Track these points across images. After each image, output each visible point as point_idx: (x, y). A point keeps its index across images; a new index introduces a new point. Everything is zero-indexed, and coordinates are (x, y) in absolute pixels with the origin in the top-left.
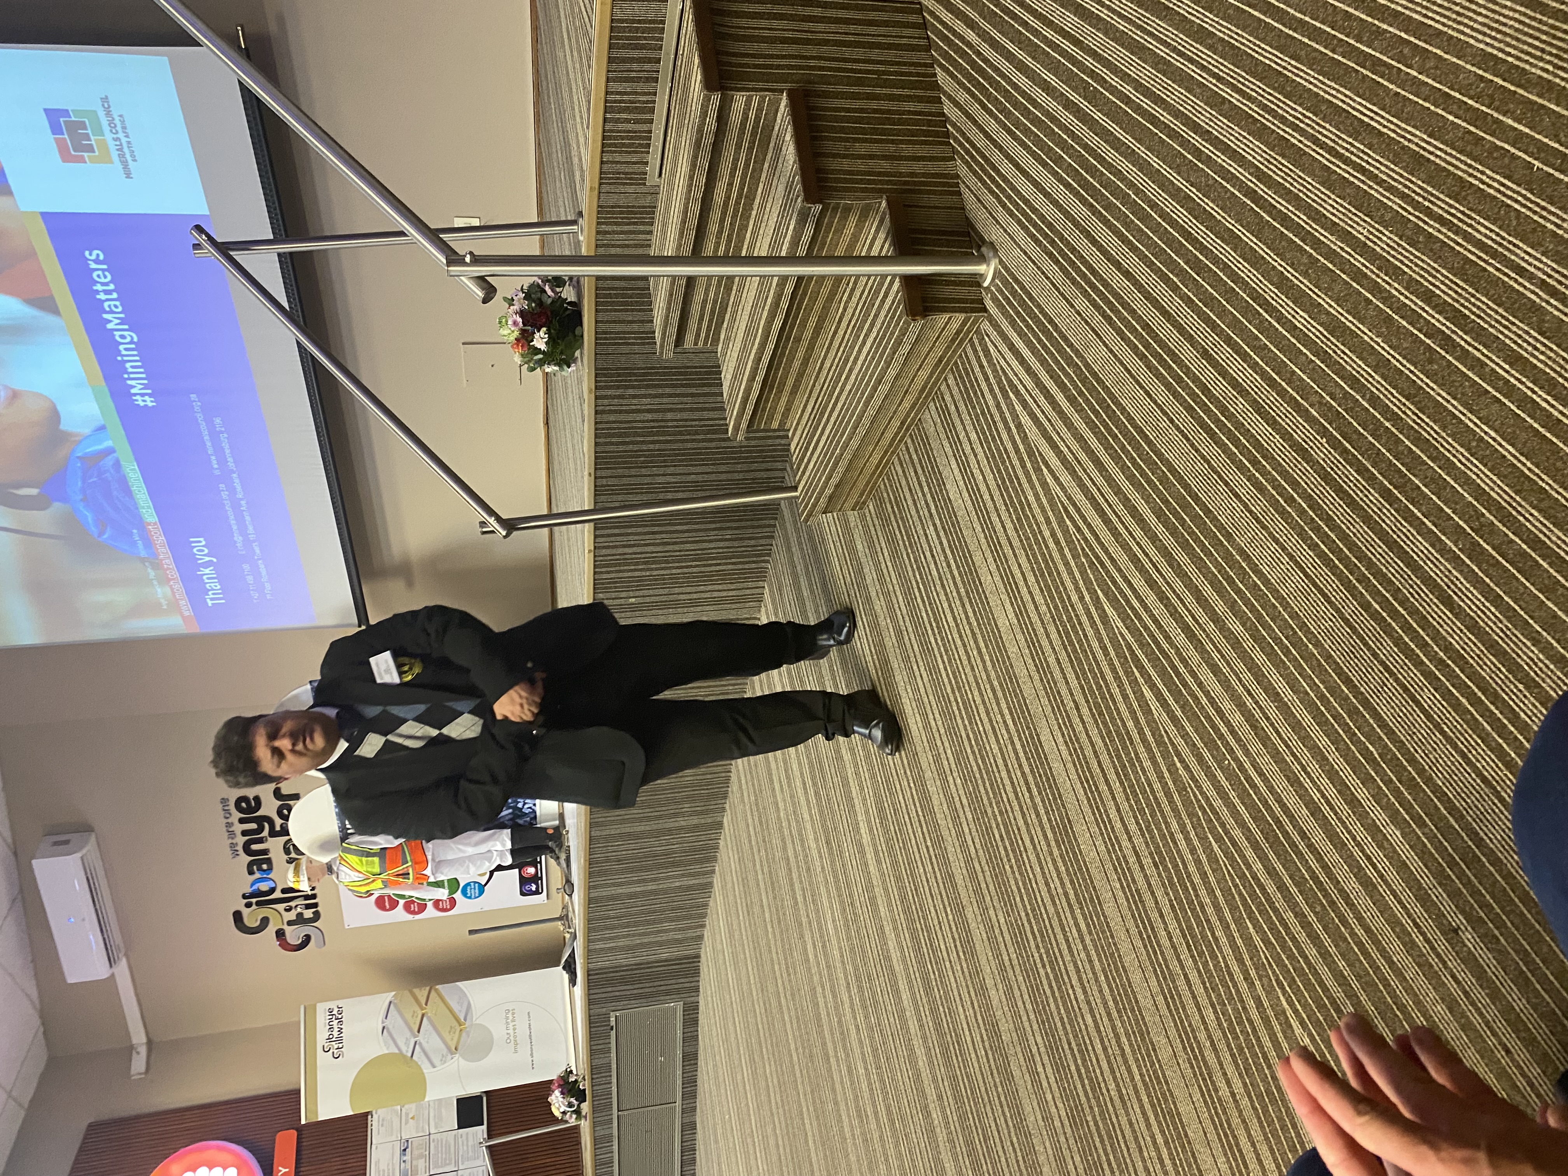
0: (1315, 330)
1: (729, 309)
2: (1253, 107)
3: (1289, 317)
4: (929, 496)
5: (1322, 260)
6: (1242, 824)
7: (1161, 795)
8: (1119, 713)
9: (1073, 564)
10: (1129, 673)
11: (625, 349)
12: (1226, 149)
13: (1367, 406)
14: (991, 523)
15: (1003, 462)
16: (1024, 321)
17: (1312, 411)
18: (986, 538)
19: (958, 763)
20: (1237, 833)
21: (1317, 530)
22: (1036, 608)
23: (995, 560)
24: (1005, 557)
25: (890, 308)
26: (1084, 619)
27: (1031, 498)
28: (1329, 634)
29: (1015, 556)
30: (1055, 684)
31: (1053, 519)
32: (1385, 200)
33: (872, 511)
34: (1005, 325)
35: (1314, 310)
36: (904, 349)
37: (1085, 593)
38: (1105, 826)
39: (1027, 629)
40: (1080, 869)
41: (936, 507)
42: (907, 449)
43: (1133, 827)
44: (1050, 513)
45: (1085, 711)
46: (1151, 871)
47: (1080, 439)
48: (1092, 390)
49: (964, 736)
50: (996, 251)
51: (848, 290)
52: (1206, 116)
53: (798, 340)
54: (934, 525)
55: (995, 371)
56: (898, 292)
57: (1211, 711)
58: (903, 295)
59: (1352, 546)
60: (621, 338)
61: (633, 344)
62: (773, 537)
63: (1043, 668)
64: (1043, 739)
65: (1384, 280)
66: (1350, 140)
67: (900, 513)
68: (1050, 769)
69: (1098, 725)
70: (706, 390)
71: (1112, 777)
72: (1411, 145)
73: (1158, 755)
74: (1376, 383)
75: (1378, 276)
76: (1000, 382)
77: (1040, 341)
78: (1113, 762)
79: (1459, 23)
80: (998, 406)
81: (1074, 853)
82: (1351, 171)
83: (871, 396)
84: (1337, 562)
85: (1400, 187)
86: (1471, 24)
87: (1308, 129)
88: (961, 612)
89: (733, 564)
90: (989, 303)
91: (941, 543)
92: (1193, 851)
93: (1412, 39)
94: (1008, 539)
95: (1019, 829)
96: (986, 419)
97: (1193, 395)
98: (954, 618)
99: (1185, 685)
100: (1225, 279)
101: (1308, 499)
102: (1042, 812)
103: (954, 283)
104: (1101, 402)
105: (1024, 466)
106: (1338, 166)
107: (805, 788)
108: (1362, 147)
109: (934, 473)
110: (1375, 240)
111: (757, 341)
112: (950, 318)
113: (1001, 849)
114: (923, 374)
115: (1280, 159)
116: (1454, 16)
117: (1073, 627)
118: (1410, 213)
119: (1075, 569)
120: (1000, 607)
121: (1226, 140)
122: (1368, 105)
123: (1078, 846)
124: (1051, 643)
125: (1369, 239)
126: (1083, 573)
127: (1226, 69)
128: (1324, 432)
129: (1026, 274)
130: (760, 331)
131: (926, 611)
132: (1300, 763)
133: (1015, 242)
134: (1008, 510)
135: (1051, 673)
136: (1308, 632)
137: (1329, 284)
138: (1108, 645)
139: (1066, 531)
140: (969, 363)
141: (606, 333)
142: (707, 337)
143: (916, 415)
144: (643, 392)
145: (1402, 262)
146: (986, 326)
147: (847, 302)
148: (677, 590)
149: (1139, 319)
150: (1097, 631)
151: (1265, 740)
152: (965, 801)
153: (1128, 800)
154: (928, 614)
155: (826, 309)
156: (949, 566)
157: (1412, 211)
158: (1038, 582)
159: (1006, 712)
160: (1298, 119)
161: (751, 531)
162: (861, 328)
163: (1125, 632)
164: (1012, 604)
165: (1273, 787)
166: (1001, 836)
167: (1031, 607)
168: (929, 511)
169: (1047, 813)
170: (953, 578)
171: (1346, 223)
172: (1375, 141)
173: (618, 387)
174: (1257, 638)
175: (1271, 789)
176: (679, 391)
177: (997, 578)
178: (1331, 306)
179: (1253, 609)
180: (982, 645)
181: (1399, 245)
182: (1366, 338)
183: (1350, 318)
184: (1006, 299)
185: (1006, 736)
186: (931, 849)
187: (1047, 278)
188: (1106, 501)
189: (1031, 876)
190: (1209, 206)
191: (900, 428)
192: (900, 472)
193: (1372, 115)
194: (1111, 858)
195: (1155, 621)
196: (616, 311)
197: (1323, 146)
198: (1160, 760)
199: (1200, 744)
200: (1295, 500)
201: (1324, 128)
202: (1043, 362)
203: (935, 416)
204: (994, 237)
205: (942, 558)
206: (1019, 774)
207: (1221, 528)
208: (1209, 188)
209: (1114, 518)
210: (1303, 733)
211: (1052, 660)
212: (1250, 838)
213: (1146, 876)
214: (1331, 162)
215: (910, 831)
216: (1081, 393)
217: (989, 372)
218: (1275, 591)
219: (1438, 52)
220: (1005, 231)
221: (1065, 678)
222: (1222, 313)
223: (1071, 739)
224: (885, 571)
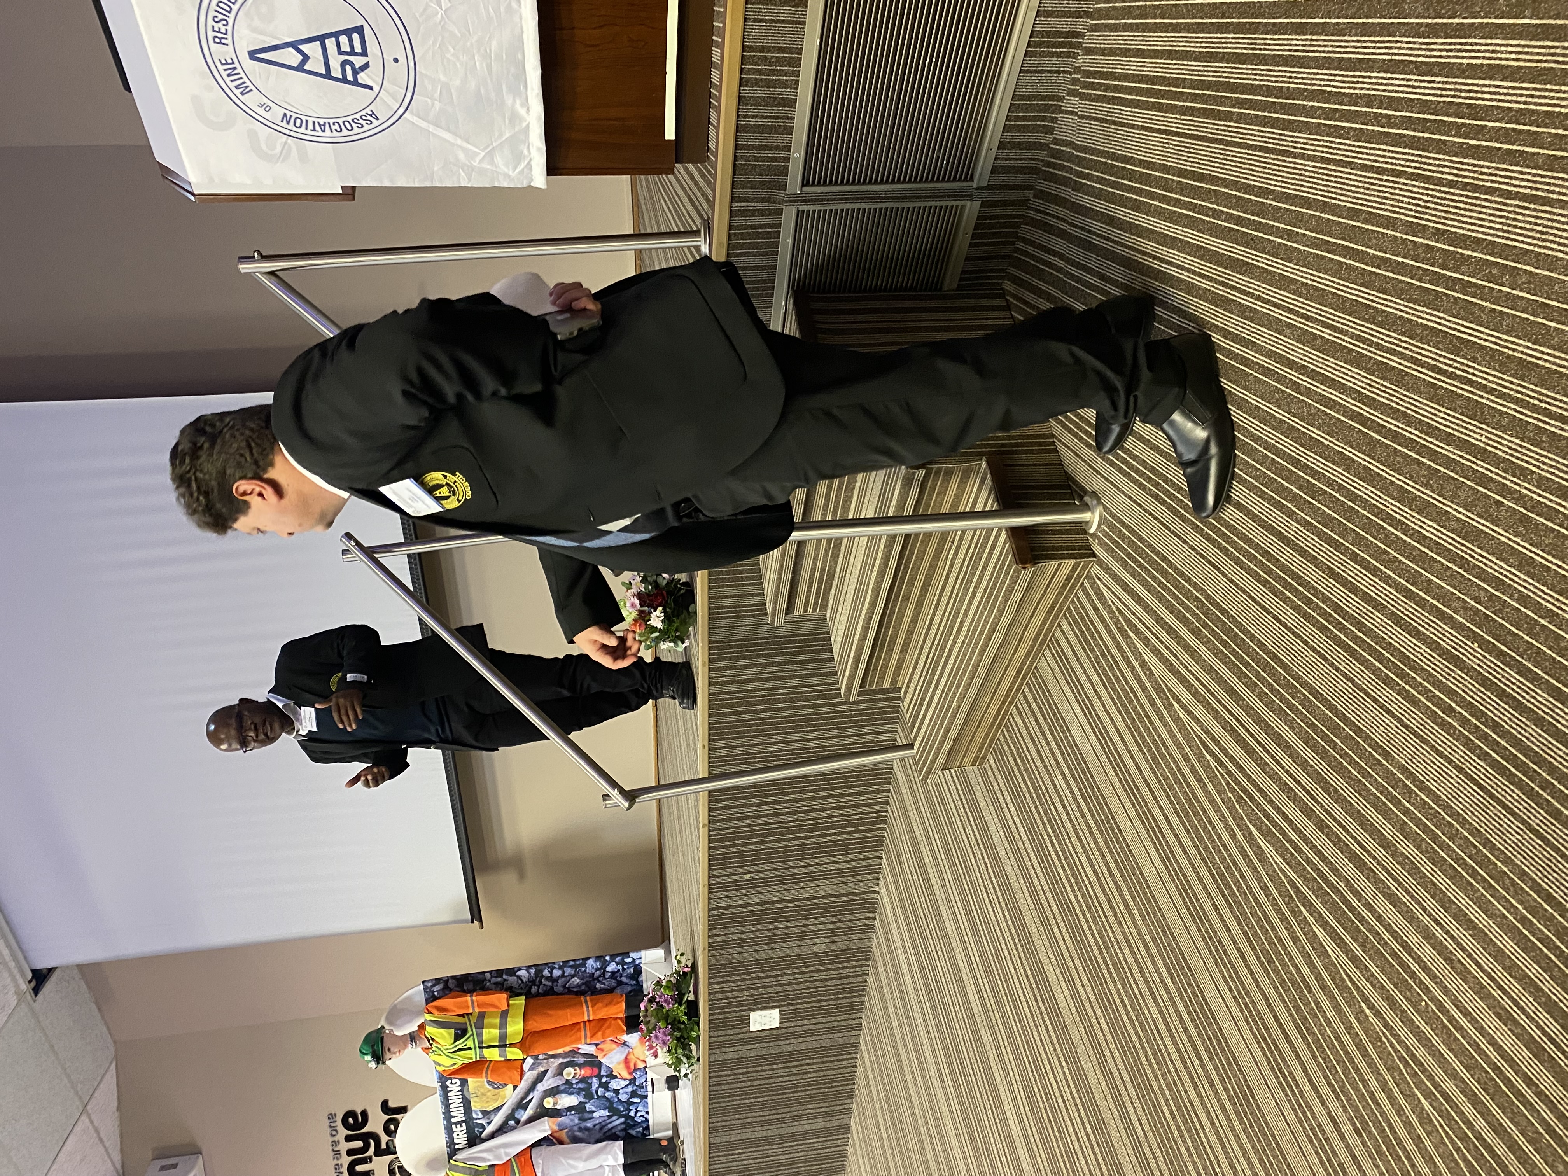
0: (1446, 537)
1: (837, 576)
2: (1346, 338)
3: (1416, 527)
4: (1053, 745)
5: (1442, 469)
6: (1453, 1075)
7: (1352, 1048)
8: (1291, 958)
9: (1219, 800)
10: (1296, 913)
11: (736, 622)
12: (1325, 380)
13: (1517, 606)
14: (1125, 766)
15: (1131, 702)
16: (1135, 561)
17: (1458, 617)
18: (1121, 782)
19: (1113, 1032)
20: (1449, 1086)
21: (1485, 738)
22: (1184, 851)
23: (1133, 805)
24: (1144, 800)
25: (998, 559)
26: (1239, 858)
27: (1165, 736)
28: (1518, 847)
29: (1155, 798)
30: (1215, 933)
31: (1191, 756)
32: (1499, 407)
33: (993, 765)
34: (1117, 568)
35: (1442, 518)
36: (1017, 597)
37: (1237, 830)
38: (1292, 1091)
39: (1177, 875)
40: (1269, 1145)
41: (1063, 754)
42: (1025, 697)
43: (1325, 1089)
44: (1188, 750)
45: (1252, 960)
46: (1353, 1140)
47: (1210, 670)
48: (1217, 621)
49: (1118, 1001)
50: (1099, 499)
51: (954, 548)
52: (1299, 353)
53: (907, 598)
54: (1063, 774)
55: (1111, 612)
56: (1005, 543)
57: (1397, 947)
58: (1011, 545)
59: (1527, 751)
60: (732, 612)
61: (744, 617)
62: (887, 803)
63: (1199, 916)
64: (1208, 996)
65: (1512, 482)
66: (1452, 357)
67: (1024, 764)
68: (1220, 1029)
69: (1268, 974)
70: (815, 656)
71: (1292, 1032)
72: (1516, 354)
73: (1342, 1002)
74: (1522, 582)
75: (1504, 478)
76: (1117, 623)
77: (1155, 579)
78: (1291, 1015)
79: (1544, 240)
80: (1118, 646)
81: (1260, 1126)
82: (1458, 384)
83: (986, 645)
84: (1513, 770)
85: (1512, 393)
86: (1557, 239)
87: (1407, 352)
88: (1102, 864)
89: (849, 833)
90: (1097, 548)
91: (1072, 792)
92: (1400, 1111)
93: (1499, 260)
94: (1145, 781)
95: (1191, 1104)
96: (1107, 661)
97: (1325, 615)
98: (1095, 872)
99: (1362, 920)
100: (1342, 499)
101: (1469, 706)
102: (1217, 1080)
103: (1060, 532)
104: (1228, 632)
105: (1153, 704)
106: (1443, 381)
107: (941, 1078)
108: (1465, 361)
109: (1057, 719)
110: (1495, 444)
111: (867, 601)
112: (1059, 565)
113: (1173, 1128)
114: (1037, 621)
115: (1382, 382)
116: (1538, 235)
117: (1228, 868)
118: (1527, 416)
119: (1222, 805)
120: (1144, 854)
121: (1322, 371)
122: (1465, 323)
123: (1264, 1116)
124: (1205, 888)
125: (1489, 445)
126: (1231, 809)
127: (1314, 308)
128: (1475, 637)
129: (1133, 517)
130: (870, 592)
131: (1063, 867)
132: (1510, 998)
133: (1118, 489)
134: (1142, 751)
135: (1209, 921)
136: (1493, 848)
137: (1455, 492)
138: (1269, 884)
139: (1207, 767)
140: (1083, 608)
141: (718, 608)
142: (816, 603)
143: (1032, 663)
144: (754, 662)
145: (1527, 462)
146: (1096, 570)
147: (953, 559)
148: (792, 864)
149: (1257, 547)
150: (1255, 870)
151: (1464, 974)
152: (1125, 1076)
153: (1314, 1057)
154: (1064, 870)
155: (933, 567)
156: (1083, 816)
157: (1529, 413)
158: (1182, 823)
159: (1163, 969)
160: (1394, 344)
161: (866, 797)
162: (970, 581)
163: (1285, 867)
164: (1157, 850)
165: (1482, 1027)
166: (1172, 1113)
167: (1178, 851)
168: (1056, 760)
169: (1222, 1081)
170: (1089, 827)
171: (1462, 433)
172: (1478, 355)
173: (730, 659)
174: (1436, 861)
175: (1481, 1030)
176: (788, 659)
177: (1138, 824)
178: (1460, 513)
179: (1426, 829)
180: (1128, 897)
181: (1521, 446)
182: (1503, 539)
183: (1482, 521)
184: (1115, 542)
185: (1166, 997)
186: (1092, 1136)
187: (1156, 518)
188: (1247, 730)
189: (1212, 1158)
190: (1315, 433)
191: (1016, 677)
192: (1020, 722)
193: (1470, 331)
194: (1304, 1128)
195: (1318, 853)
196: (728, 586)
197: (1423, 365)
198: (1345, 1007)
199: (1389, 986)
200: (1454, 710)
201: (1423, 349)
202: (1161, 598)
203: (1053, 663)
204: (1096, 487)
205: (1075, 808)
206: (1184, 1038)
207: (1376, 747)
208: (1310, 418)
209: (1258, 748)
210: (1508, 963)
211: (1208, 907)
212: (1465, 1090)
213: (1348, 1146)
214: (1435, 379)
215: (1066, 1117)
216: (1205, 626)
217: (1105, 614)
218: (1447, 808)
219: (1528, 268)
220: (1107, 479)
221: (1226, 925)
222: (1344, 532)
223: (1240, 993)
224: (1013, 828)
